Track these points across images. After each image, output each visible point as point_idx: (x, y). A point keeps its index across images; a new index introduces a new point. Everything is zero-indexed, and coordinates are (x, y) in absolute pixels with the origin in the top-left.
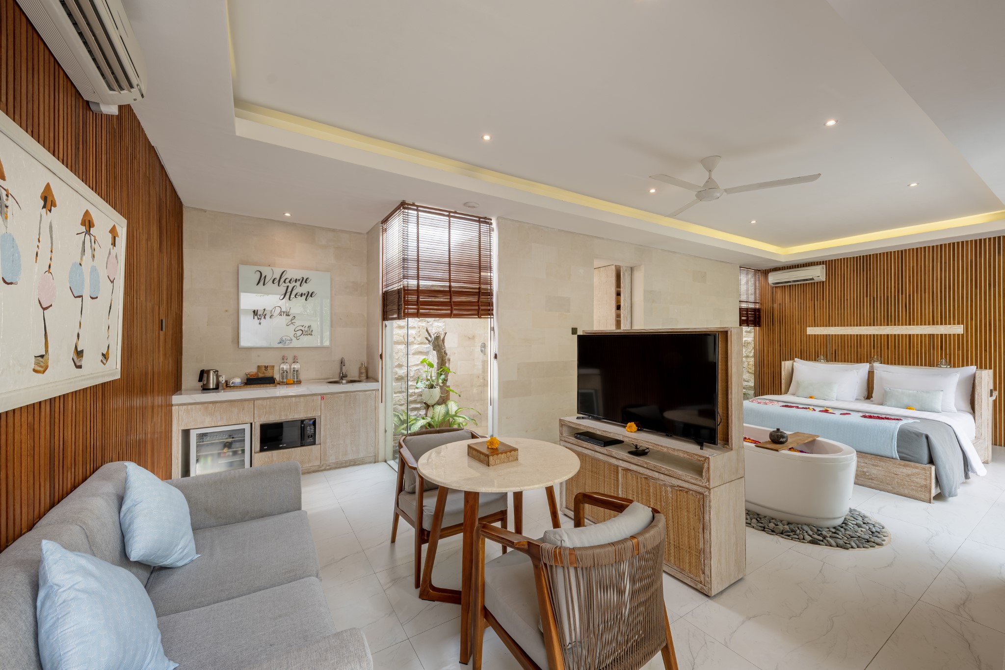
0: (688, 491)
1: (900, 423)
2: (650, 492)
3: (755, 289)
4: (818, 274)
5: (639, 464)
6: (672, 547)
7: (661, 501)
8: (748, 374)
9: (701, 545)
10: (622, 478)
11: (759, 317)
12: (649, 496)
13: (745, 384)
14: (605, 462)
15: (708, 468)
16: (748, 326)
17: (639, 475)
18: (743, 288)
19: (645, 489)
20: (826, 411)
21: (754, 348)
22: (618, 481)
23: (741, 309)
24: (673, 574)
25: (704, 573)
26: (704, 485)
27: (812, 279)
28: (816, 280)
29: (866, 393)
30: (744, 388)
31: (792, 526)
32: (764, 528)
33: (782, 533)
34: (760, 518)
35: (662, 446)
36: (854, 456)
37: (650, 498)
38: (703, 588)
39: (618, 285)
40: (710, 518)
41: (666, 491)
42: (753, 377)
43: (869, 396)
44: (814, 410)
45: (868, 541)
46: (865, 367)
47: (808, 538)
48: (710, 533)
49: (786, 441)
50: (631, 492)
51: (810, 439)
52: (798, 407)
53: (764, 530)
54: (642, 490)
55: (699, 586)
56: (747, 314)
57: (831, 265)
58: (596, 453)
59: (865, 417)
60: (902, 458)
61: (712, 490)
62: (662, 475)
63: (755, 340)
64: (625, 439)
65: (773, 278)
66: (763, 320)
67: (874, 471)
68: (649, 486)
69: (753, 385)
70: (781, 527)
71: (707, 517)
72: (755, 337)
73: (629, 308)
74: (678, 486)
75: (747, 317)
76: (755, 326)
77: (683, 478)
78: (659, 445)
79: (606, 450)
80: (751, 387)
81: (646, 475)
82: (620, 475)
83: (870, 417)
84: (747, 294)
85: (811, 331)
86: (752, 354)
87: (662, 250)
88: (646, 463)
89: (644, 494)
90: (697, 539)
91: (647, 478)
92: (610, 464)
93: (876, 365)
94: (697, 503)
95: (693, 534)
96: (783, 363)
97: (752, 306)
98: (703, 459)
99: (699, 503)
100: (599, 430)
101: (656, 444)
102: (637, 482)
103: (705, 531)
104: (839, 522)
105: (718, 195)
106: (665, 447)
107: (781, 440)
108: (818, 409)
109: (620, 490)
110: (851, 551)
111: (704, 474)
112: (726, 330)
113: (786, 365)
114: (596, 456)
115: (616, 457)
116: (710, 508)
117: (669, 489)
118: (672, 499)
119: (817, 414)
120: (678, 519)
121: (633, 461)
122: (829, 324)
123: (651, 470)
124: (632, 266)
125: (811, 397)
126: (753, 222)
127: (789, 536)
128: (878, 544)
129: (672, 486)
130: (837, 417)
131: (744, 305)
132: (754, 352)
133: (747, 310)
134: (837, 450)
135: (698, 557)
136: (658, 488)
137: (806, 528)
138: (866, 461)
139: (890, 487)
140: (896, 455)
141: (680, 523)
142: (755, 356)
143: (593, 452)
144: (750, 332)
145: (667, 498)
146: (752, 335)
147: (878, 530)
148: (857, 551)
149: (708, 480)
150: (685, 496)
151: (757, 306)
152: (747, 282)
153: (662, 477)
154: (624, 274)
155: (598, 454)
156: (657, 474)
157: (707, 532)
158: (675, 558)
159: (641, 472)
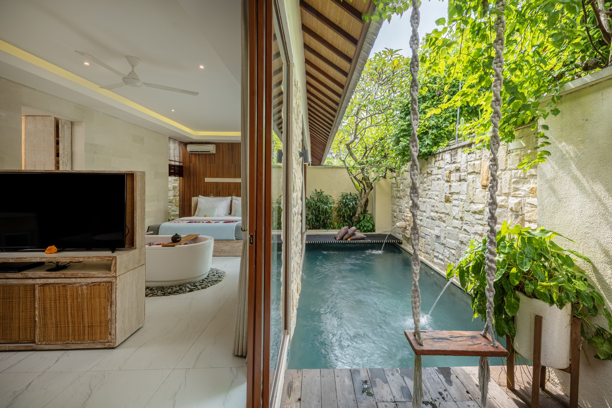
0: (99, 284)
1: (237, 223)
2: (67, 295)
3: (180, 153)
4: (212, 149)
5: (57, 276)
6: (87, 328)
7: (77, 299)
8: (175, 207)
9: (109, 317)
10: (39, 293)
11: (182, 171)
12: (67, 299)
13: (173, 213)
14: (19, 286)
15: (115, 264)
16: (175, 176)
17: (57, 286)
18: (172, 152)
19: (63, 294)
20: (209, 222)
21: (179, 190)
22: (34, 296)
23: (170, 166)
24: (86, 348)
25: (110, 334)
26: (112, 275)
27: (209, 152)
28: (211, 152)
29: (229, 212)
30: (173, 216)
31: (181, 287)
32: (165, 293)
33: (174, 293)
34: (164, 289)
35: (78, 257)
36: (213, 242)
37: (67, 300)
38: (110, 345)
39: (57, 135)
40: (116, 296)
41: (82, 290)
42: (178, 208)
43: (230, 214)
44: (203, 222)
45: (216, 281)
46: (229, 198)
47: (188, 290)
48: (116, 306)
49: (180, 240)
50: (48, 302)
51: (194, 237)
52: (196, 222)
53: (164, 295)
54: (59, 297)
55: (107, 346)
56: (174, 169)
57: (218, 145)
58: (8, 280)
59: (224, 222)
60: (237, 239)
61: (118, 278)
62: (79, 279)
63: (179, 186)
64: (44, 260)
65: (190, 148)
66: (184, 173)
67: (226, 248)
68: (67, 291)
69: (178, 213)
70: (175, 289)
71: (114, 296)
72: (179, 184)
73: (69, 156)
74: (92, 283)
75: (174, 170)
76: (180, 176)
77: (96, 275)
78: (75, 257)
79: (21, 274)
80: (177, 215)
81: (64, 283)
82: (37, 291)
83: (227, 222)
84: (175, 156)
85: (207, 180)
86: (178, 194)
87: (104, 113)
88: (64, 274)
89: (62, 299)
90: (106, 314)
91: (64, 285)
92: (26, 286)
93: (234, 197)
94: (107, 289)
95: (103, 312)
96: (192, 198)
97: (177, 164)
98: (111, 259)
99: (108, 289)
100: (12, 259)
101: (73, 257)
102: (55, 292)
103: (112, 306)
104: (205, 276)
105: (139, 85)
106: (81, 258)
107: (178, 240)
108: (205, 222)
109: (36, 304)
110: (208, 288)
111: (112, 268)
112: (133, 173)
113: (194, 199)
114: (9, 283)
115: (33, 277)
116: (116, 289)
117: (85, 287)
118: (87, 293)
119: (205, 224)
120: (92, 306)
121: (50, 276)
122: (217, 177)
123: (69, 278)
124: (72, 120)
125: (205, 216)
126: (173, 111)
127: (178, 293)
128: (220, 281)
129: (87, 285)
130: (213, 224)
131: (173, 163)
132: (179, 193)
133: (174, 166)
134: (206, 239)
135: (107, 326)
136: (75, 289)
137: (188, 285)
138: (223, 244)
139: (232, 254)
140: (234, 238)
141: (93, 309)
142: (179, 195)
143: (5, 280)
144: (176, 180)
145: (83, 294)
146: (178, 182)
147: (222, 274)
148: (211, 287)
149: (115, 271)
150: (98, 288)
151: (181, 164)
152: (174, 149)
153: (79, 280)
154: (63, 126)
155: (11, 280)
156: (74, 279)
157: (114, 306)
158: (89, 335)
159: (59, 282)
